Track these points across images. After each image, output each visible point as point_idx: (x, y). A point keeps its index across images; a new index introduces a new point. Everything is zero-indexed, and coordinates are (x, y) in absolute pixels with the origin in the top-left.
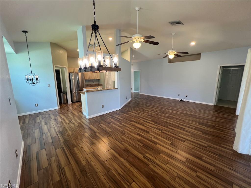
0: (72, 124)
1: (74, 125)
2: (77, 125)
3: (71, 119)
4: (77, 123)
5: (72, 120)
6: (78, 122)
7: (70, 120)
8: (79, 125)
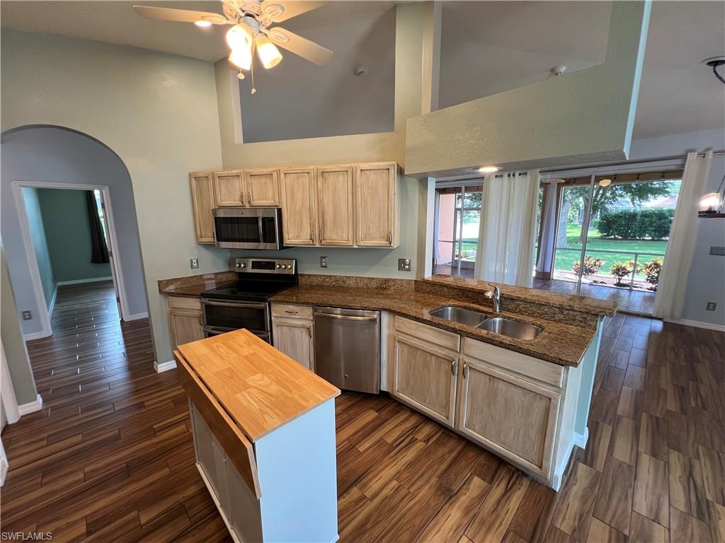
0: (699, 483)
1: (691, 467)
2: (674, 457)
3: (685, 518)
4: (667, 464)
5: (682, 508)
6: (656, 469)
7: (695, 521)
8: (666, 448)
